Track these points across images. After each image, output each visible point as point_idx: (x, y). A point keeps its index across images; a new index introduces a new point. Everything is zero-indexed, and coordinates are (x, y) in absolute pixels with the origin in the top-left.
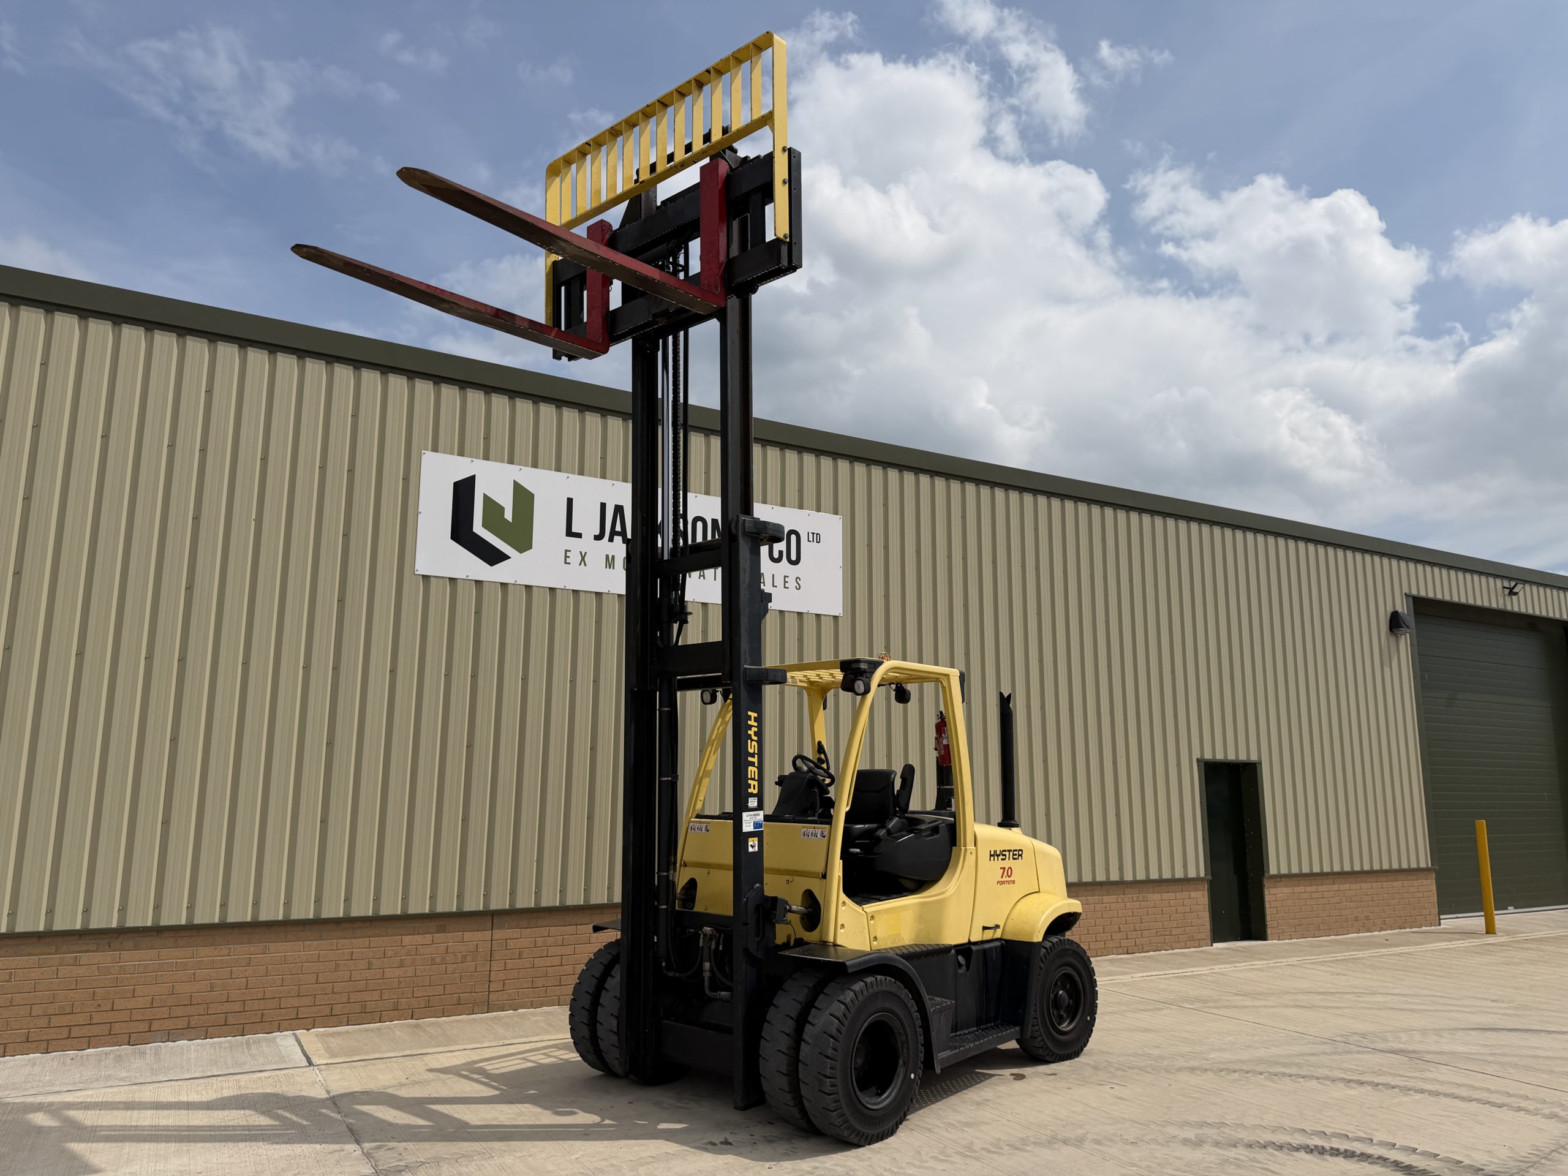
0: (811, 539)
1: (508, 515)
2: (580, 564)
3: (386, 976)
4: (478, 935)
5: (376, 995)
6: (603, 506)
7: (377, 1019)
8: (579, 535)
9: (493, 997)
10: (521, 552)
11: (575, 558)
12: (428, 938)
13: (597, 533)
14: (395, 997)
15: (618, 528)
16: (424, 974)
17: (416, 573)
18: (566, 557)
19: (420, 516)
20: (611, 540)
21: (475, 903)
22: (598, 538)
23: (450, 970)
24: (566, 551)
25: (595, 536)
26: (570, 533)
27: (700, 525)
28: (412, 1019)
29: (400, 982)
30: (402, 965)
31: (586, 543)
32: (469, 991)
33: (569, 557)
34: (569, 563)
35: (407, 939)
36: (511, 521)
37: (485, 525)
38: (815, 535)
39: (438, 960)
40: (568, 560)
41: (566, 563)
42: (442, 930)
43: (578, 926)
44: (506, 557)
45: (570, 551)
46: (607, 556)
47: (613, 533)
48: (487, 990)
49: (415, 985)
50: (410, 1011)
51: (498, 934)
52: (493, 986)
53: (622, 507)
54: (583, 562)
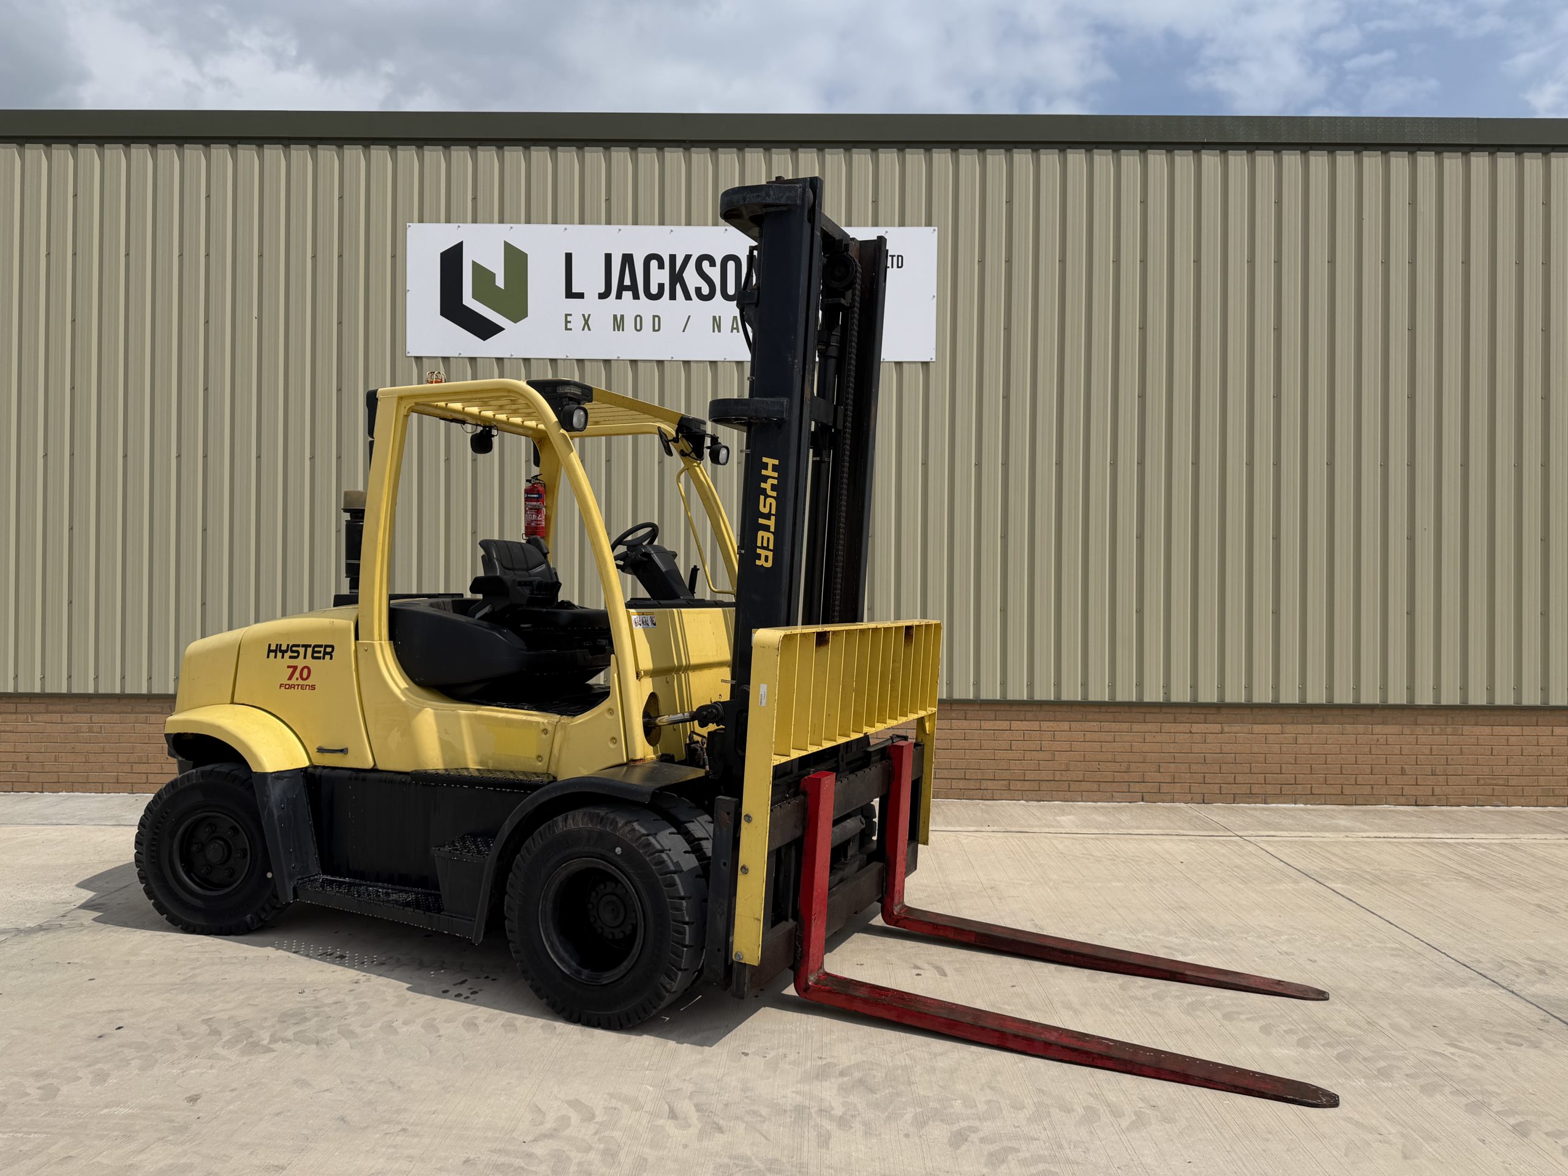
1: (500, 282)
2: (583, 329)
6: (608, 258)
8: (581, 296)
10: (515, 322)
11: (577, 322)
13: (602, 290)
15: (627, 282)
18: (567, 322)
20: (619, 296)
22: (603, 296)
24: (567, 315)
25: (599, 294)
26: (570, 294)
27: (731, 265)
33: (570, 322)
34: (571, 329)
36: (503, 288)
37: (476, 296)
41: (567, 329)
44: (500, 329)
45: (570, 315)
46: (615, 317)
47: (622, 288)
53: (631, 256)
54: (586, 326)
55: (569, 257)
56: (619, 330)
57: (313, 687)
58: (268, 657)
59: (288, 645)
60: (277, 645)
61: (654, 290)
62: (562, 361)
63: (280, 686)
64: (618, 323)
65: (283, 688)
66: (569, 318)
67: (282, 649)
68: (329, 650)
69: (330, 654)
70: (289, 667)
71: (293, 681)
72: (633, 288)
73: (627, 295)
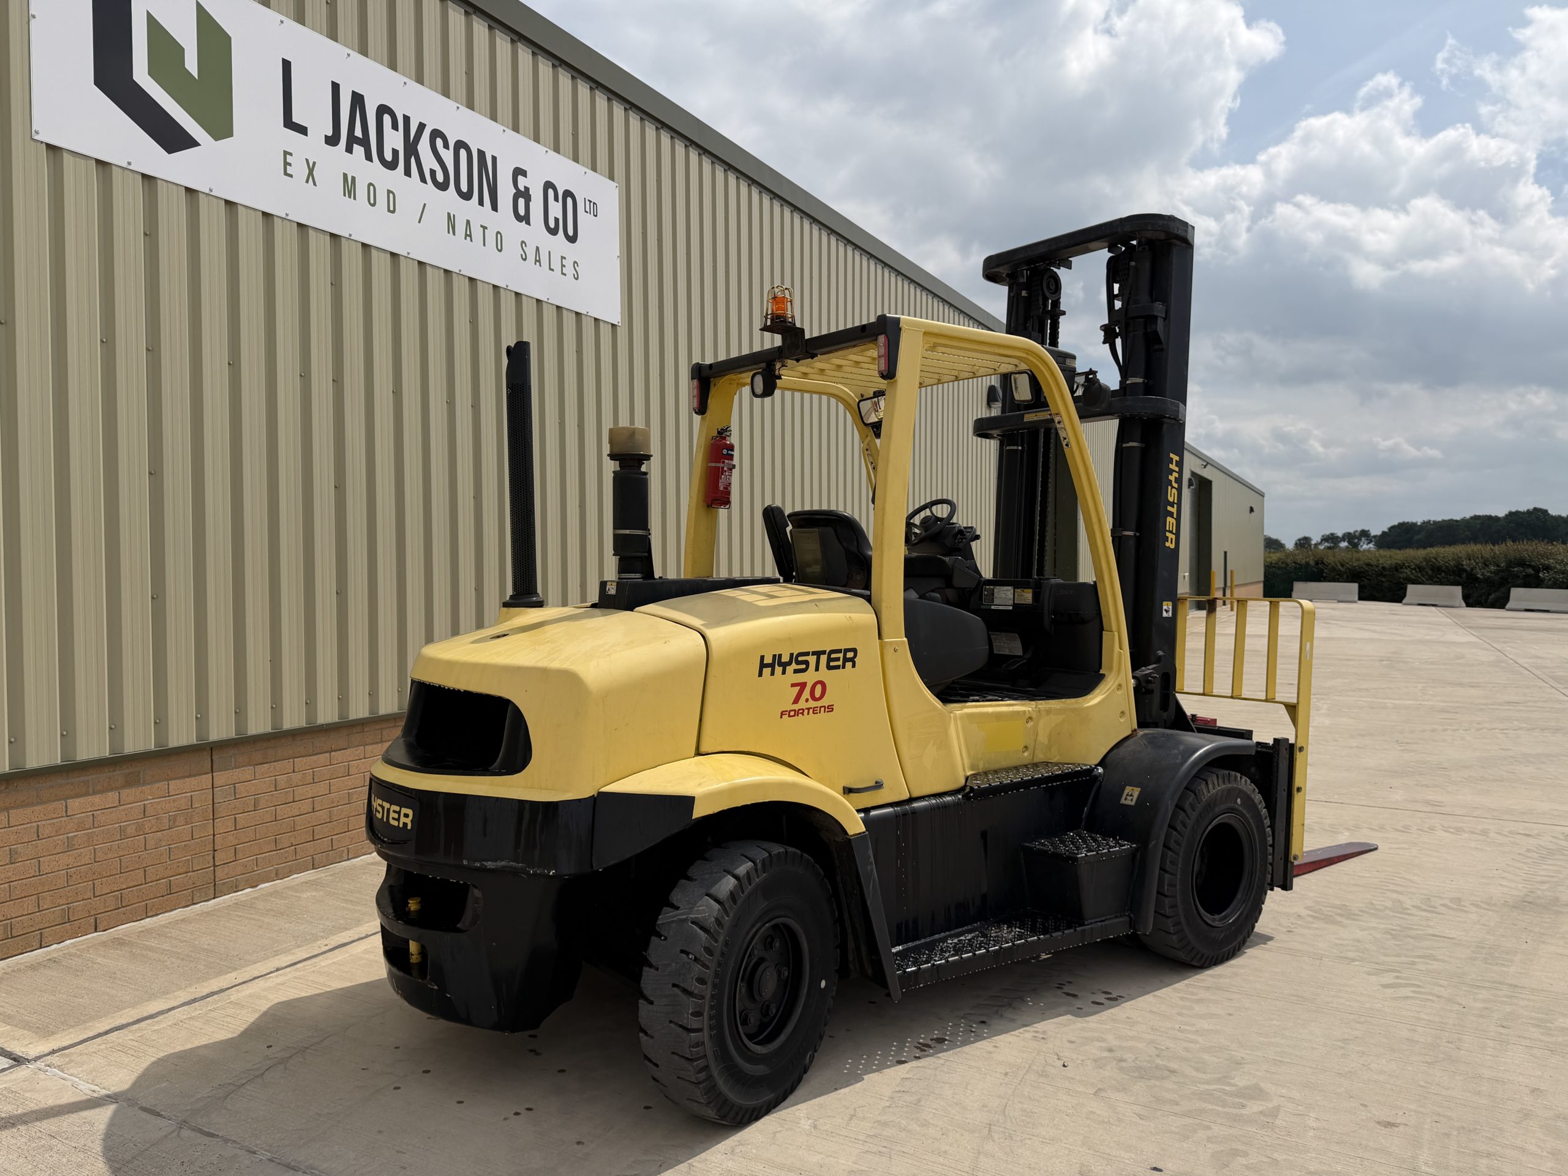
0: (588, 210)
1: (191, 64)
3: (45, 868)
4: (193, 782)
5: (30, 905)
6: (336, 87)
7: (36, 944)
8: (302, 130)
9: (220, 873)
11: (299, 169)
12: (112, 797)
14: (62, 901)
15: (358, 133)
16: (110, 856)
17: (36, 137)
19: (33, 22)
20: (349, 150)
21: (181, 735)
22: (332, 140)
23: (151, 843)
24: (286, 153)
25: (326, 136)
28: (96, 931)
29: (69, 876)
30: (70, 846)
31: (313, 146)
32: (184, 870)
33: (290, 165)
34: (291, 176)
35: (75, 804)
36: (195, 74)
37: (152, 73)
38: (592, 204)
39: (131, 831)
40: (289, 170)
41: (286, 174)
42: (132, 782)
43: (333, 753)
44: (193, 143)
45: (291, 154)
47: (352, 140)
48: (211, 863)
49: (95, 877)
50: (92, 920)
51: (221, 777)
52: (220, 857)
55: (286, 65)
56: (350, 197)
57: (830, 708)
58: (760, 675)
59: (792, 655)
60: (774, 656)
61: (388, 157)
62: (280, 221)
63: (782, 714)
64: (349, 186)
65: (785, 717)
66: (289, 159)
67: (783, 660)
68: (850, 655)
69: (852, 660)
70: (793, 685)
71: (802, 704)
72: (365, 142)
73: (358, 150)
